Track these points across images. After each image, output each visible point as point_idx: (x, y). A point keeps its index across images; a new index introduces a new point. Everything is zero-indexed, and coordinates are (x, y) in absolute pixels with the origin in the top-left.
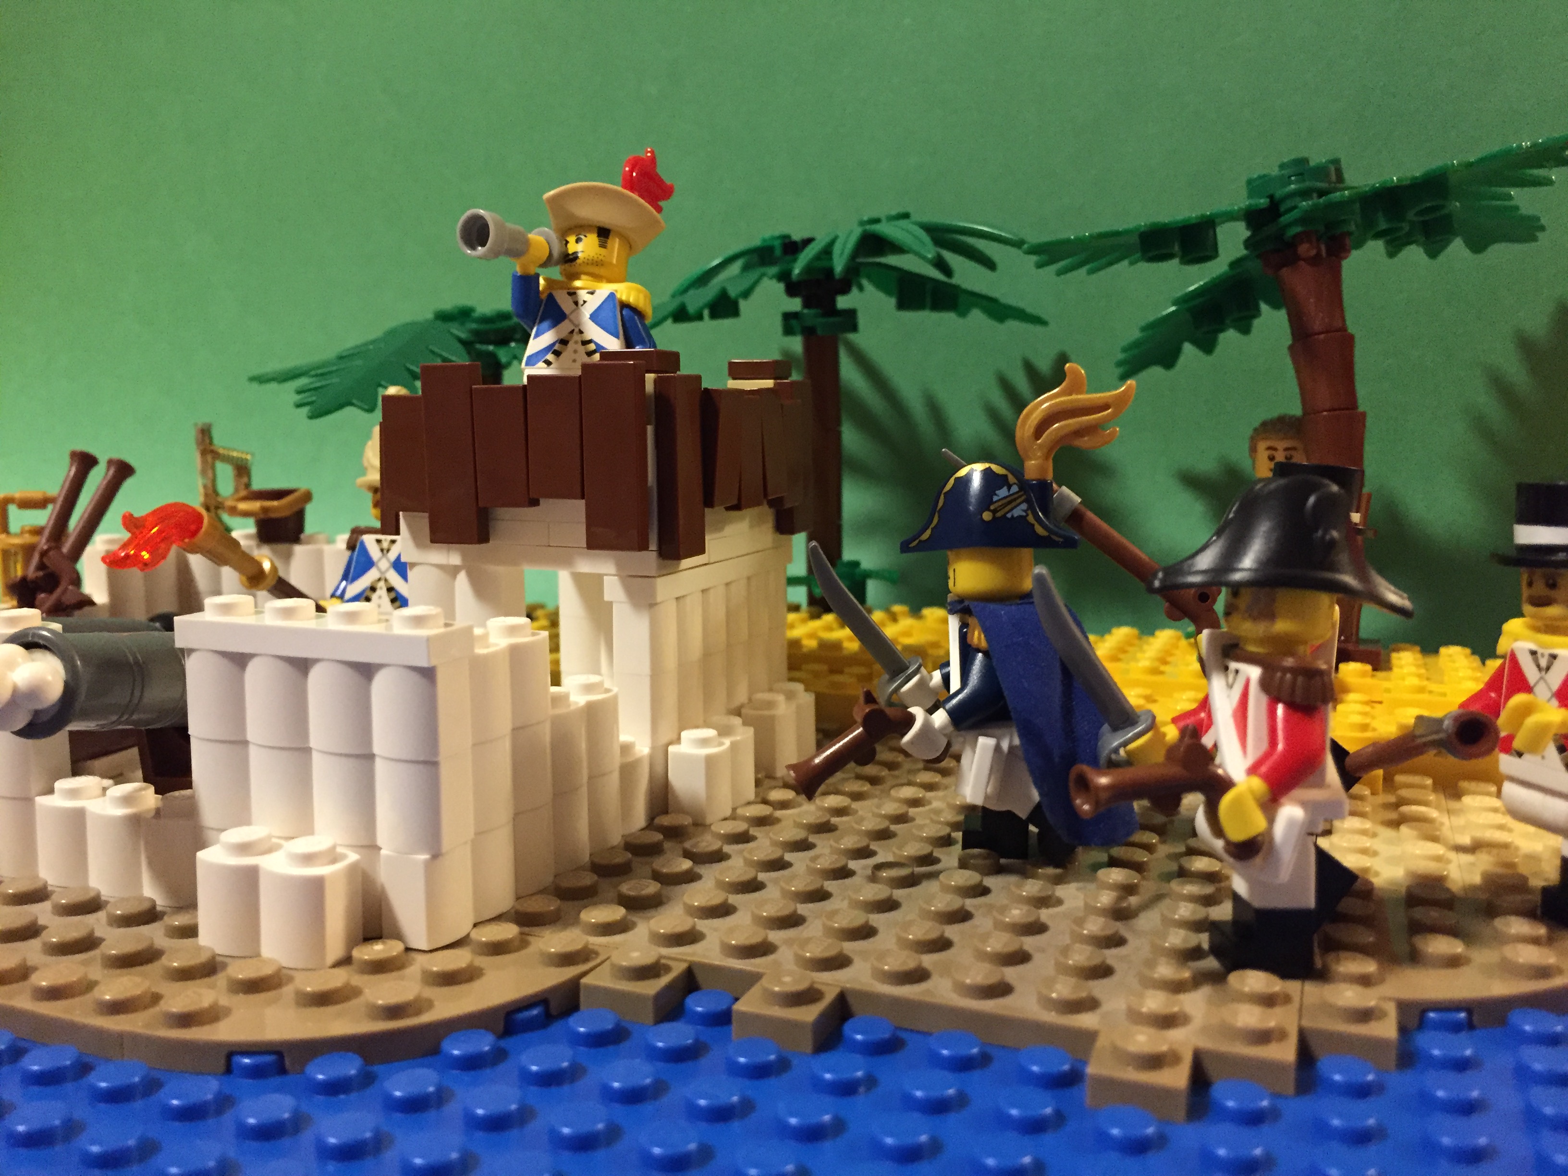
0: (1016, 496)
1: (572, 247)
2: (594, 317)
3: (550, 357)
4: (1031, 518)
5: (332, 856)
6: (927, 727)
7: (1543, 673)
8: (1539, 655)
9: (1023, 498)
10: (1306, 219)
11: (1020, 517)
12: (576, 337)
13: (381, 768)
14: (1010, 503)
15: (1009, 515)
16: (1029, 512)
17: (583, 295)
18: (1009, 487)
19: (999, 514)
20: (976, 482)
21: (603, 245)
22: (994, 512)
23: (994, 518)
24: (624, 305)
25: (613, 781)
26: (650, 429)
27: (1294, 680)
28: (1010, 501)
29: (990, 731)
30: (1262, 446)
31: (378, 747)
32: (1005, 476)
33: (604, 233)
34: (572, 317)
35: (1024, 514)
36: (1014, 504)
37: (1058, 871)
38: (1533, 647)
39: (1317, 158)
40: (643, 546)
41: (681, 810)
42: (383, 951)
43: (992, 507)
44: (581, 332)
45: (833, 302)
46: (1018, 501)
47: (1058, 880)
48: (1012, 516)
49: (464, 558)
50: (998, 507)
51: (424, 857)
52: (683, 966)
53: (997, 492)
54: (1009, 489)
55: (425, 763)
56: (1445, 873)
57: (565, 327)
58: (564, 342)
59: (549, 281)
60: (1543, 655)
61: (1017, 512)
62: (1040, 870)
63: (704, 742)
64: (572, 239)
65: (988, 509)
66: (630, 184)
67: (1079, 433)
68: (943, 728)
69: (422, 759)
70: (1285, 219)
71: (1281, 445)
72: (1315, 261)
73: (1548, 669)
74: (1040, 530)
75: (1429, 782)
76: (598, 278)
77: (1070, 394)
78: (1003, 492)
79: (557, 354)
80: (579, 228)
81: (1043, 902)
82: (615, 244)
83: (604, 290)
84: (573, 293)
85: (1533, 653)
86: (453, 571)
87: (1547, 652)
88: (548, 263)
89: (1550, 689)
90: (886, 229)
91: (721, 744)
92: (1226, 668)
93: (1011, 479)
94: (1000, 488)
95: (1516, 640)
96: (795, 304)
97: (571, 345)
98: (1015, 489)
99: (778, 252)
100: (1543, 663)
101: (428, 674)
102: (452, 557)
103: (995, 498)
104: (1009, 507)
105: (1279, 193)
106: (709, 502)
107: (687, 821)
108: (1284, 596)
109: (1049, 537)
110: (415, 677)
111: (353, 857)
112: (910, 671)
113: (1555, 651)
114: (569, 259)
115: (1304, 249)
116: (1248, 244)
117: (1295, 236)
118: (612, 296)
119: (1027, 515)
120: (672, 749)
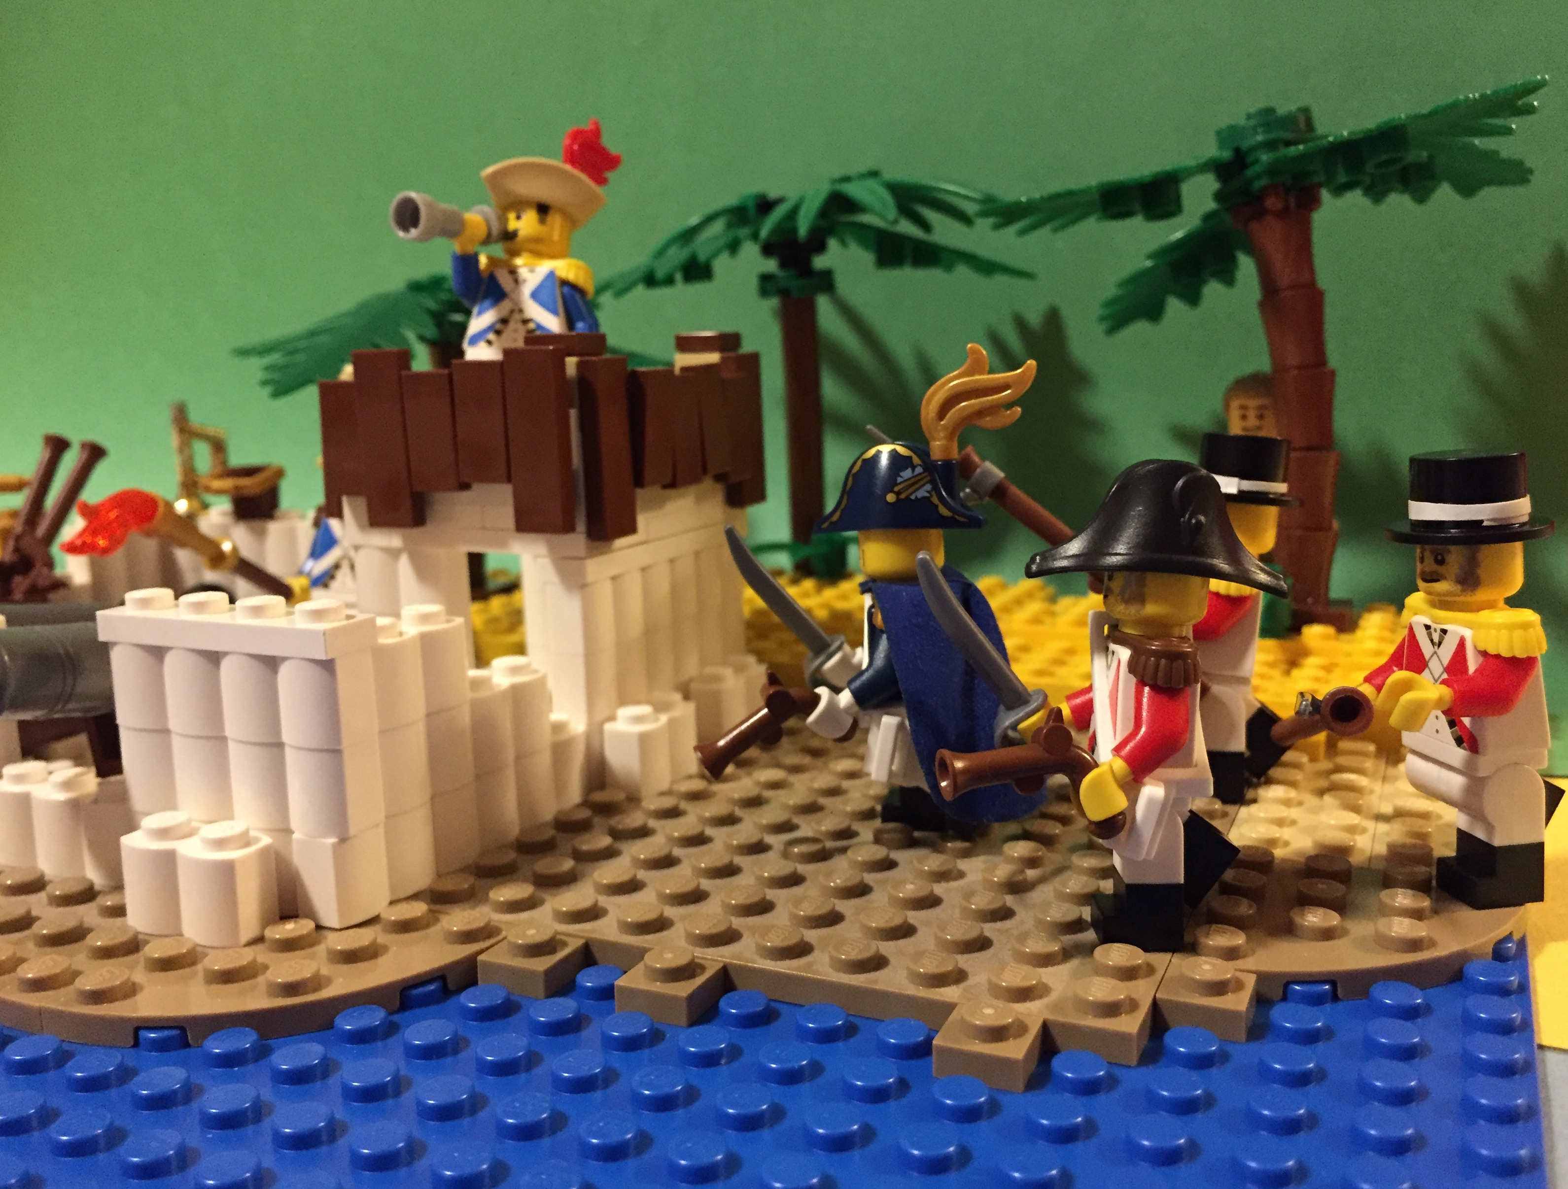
0: (919, 477)
1: (513, 224)
2: (534, 295)
3: (491, 336)
4: (935, 500)
5: (244, 840)
6: (832, 706)
7: (1436, 647)
8: (1432, 630)
9: (928, 478)
10: (1273, 170)
11: (924, 498)
12: (517, 316)
13: (290, 755)
14: (913, 484)
15: (913, 497)
16: (933, 493)
17: (523, 272)
18: (914, 468)
19: (903, 496)
20: (884, 461)
21: (542, 221)
22: (898, 493)
23: (898, 500)
24: (564, 283)
25: (543, 761)
26: (573, 413)
27: (1157, 665)
28: (914, 483)
29: (892, 710)
30: (1235, 404)
31: (288, 735)
32: (910, 458)
33: (543, 209)
34: (513, 296)
35: (927, 495)
36: (917, 486)
37: (966, 845)
38: (1428, 622)
39: (1284, 108)
40: (569, 528)
41: (618, 786)
42: (293, 930)
43: (896, 489)
44: (521, 311)
45: (808, 263)
46: (922, 483)
47: (966, 854)
48: (916, 497)
49: (405, 539)
50: (902, 489)
51: (332, 840)
52: (580, 942)
53: (901, 474)
54: (913, 470)
55: (328, 751)
56: (1352, 844)
57: (506, 305)
58: (504, 321)
59: (492, 261)
60: (1435, 630)
61: (922, 493)
62: (949, 844)
63: (639, 719)
64: (512, 216)
65: (892, 491)
66: (572, 158)
67: (981, 413)
68: (847, 710)
69: (326, 747)
70: (1250, 172)
71: (1253, 403)
72: (1283, 214)
73: (1440, 644)
74: (944, 511)
75: (1372, 748)
76: (539, 255)
77: (972, 375)
78: (907, 474)
79: (498, 333)
80: (518, 205)
81: (943, 876)
82: (556, 221)
83: (545, 267)
84: (513, 272)
85: (1428, 627)
86: (394, 554)
87: (1439, 627)
88: (487, 240)
89: (1442, 664)
90: (854, 190)
91: (657, 720)
92: (1107, 649)
93: (916, 460)
94: (906, 468)
95: (1416, 614)
96: (771, 265)
97: (512, 325)
98: (919, 470)
99: (752, 212)
100: (1436, 639)
101: (328, 666)
102: (393, 539)
103: (899, 480)
104: (914, 488)
105: (1245, 145)
106: (639, 481)
107: (620, 796)
108: (1154, 581)
109: (952, 518)
110: (318, 671)
111: (266, 840)
112: (833, 648)
113: (1445, 627)
114: (509, 236)
115: (1271, 202)
116: (1219, 196)
117: (1264, 189)
118: (551, 275)
119: (931, 496)
120: (608, 727)
